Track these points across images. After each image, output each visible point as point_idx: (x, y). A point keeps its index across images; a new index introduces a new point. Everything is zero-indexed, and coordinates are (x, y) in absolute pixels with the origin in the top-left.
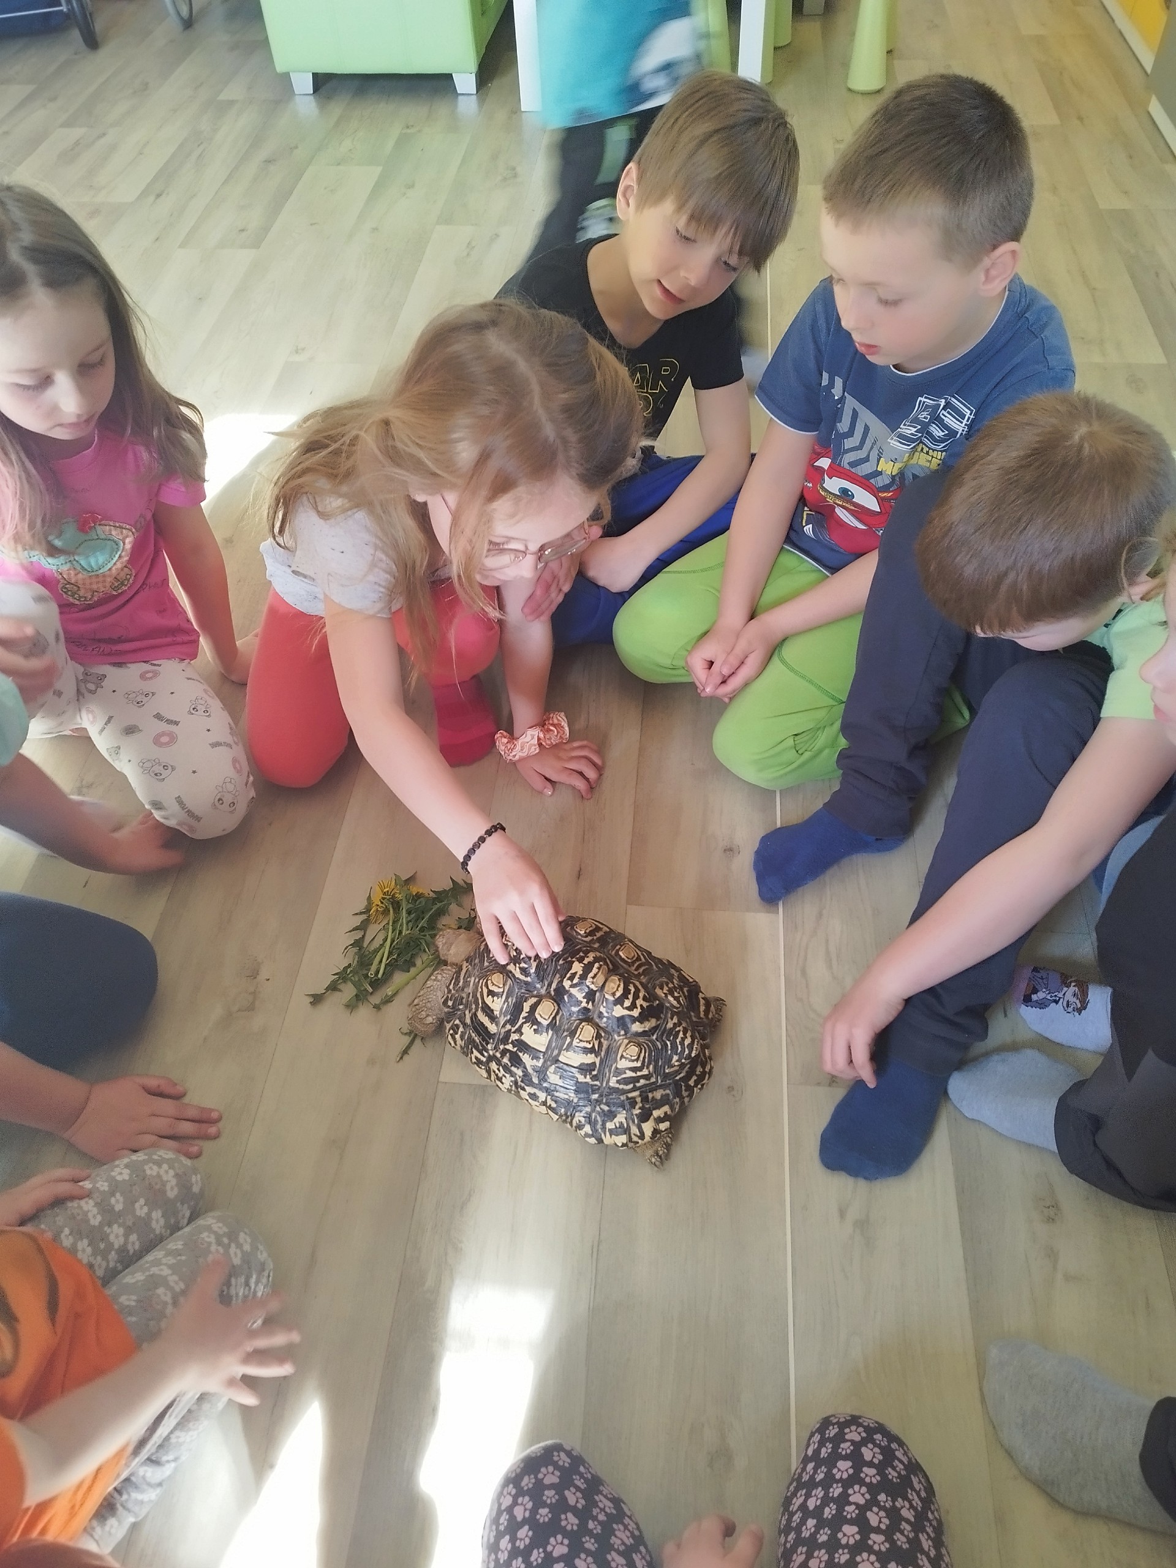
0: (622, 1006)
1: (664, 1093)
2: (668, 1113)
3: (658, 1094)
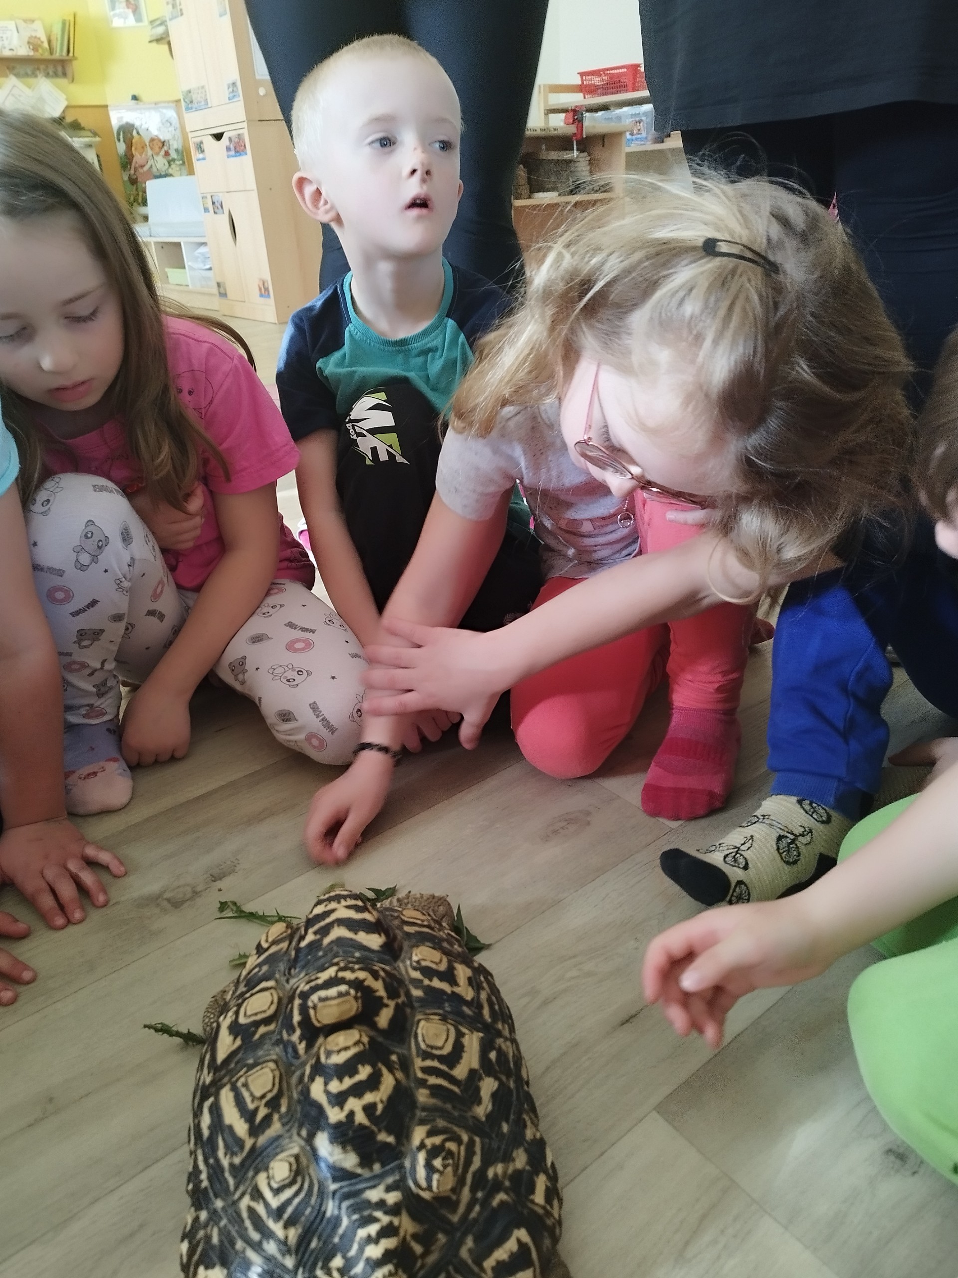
0: (326, 1084)
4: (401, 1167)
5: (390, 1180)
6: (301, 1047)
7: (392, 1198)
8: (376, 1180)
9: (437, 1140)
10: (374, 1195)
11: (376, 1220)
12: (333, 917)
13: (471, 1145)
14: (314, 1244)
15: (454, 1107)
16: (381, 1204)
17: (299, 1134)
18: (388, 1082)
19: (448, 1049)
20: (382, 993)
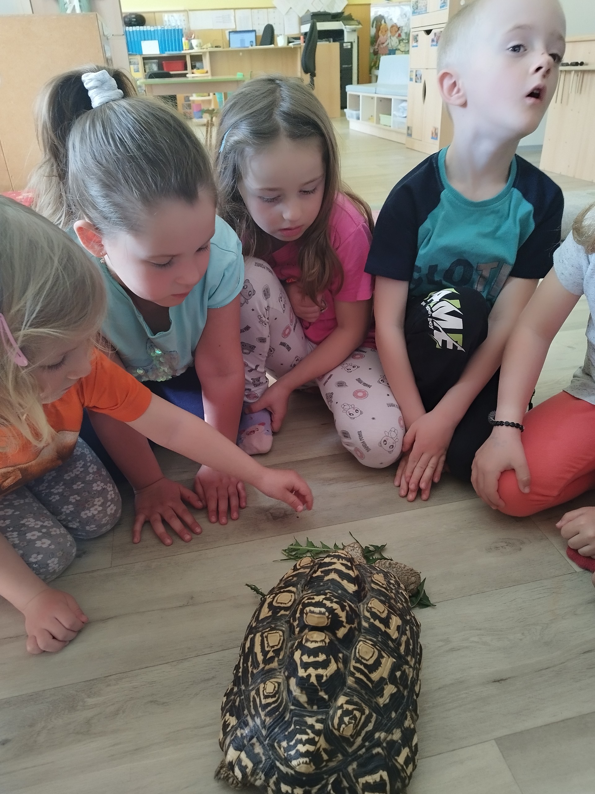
0: (302, 655)
1: (261, 755)
2: (248, 770)
3: (258, 749)
4: (327, 713)
5: (320, 717)
6: (297, 630)
7: (318, 726)
8: (312, 714)
9: (350, 707)
10: (310, 721)
11: (308, 734)
12: (333, 567)
13: (369, 717)
14: (276, 730)
15: (366, 694)
16: (312, 727)
17: (284, 673)
18: (333, 667)
19: (371, 662)
20: (344, 619)
